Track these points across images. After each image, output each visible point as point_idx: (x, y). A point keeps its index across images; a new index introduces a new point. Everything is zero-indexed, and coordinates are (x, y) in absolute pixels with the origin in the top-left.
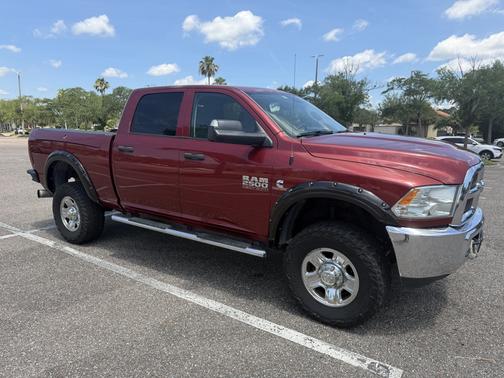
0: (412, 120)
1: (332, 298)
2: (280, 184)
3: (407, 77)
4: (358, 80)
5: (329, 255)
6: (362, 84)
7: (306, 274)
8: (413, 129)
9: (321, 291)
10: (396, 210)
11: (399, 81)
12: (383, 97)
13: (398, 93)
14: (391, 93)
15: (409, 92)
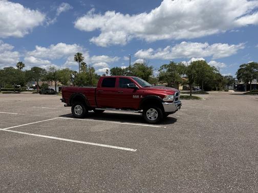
0: (171, 82)
1: (153, 119)
2: (141, 96)
3: (168, 64)
4: (149, 66)
5: (152, 110)
6: (151, 68)
7: (147, 115)
8: (172, 85)
9: (150, 118)
10: (164, 100)
11: (165, 65)
12: (159, 72)
13: (165, 70)
14: (162, 71)
15: (169, 70)
